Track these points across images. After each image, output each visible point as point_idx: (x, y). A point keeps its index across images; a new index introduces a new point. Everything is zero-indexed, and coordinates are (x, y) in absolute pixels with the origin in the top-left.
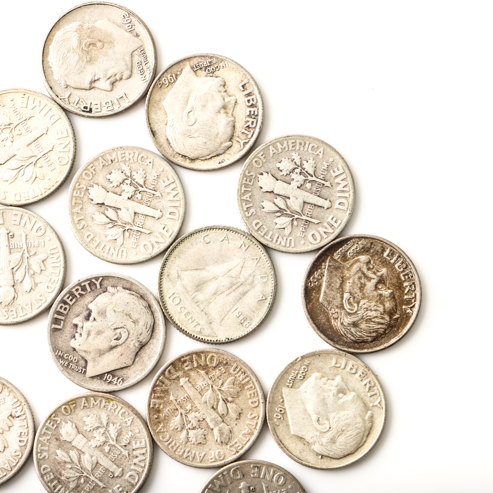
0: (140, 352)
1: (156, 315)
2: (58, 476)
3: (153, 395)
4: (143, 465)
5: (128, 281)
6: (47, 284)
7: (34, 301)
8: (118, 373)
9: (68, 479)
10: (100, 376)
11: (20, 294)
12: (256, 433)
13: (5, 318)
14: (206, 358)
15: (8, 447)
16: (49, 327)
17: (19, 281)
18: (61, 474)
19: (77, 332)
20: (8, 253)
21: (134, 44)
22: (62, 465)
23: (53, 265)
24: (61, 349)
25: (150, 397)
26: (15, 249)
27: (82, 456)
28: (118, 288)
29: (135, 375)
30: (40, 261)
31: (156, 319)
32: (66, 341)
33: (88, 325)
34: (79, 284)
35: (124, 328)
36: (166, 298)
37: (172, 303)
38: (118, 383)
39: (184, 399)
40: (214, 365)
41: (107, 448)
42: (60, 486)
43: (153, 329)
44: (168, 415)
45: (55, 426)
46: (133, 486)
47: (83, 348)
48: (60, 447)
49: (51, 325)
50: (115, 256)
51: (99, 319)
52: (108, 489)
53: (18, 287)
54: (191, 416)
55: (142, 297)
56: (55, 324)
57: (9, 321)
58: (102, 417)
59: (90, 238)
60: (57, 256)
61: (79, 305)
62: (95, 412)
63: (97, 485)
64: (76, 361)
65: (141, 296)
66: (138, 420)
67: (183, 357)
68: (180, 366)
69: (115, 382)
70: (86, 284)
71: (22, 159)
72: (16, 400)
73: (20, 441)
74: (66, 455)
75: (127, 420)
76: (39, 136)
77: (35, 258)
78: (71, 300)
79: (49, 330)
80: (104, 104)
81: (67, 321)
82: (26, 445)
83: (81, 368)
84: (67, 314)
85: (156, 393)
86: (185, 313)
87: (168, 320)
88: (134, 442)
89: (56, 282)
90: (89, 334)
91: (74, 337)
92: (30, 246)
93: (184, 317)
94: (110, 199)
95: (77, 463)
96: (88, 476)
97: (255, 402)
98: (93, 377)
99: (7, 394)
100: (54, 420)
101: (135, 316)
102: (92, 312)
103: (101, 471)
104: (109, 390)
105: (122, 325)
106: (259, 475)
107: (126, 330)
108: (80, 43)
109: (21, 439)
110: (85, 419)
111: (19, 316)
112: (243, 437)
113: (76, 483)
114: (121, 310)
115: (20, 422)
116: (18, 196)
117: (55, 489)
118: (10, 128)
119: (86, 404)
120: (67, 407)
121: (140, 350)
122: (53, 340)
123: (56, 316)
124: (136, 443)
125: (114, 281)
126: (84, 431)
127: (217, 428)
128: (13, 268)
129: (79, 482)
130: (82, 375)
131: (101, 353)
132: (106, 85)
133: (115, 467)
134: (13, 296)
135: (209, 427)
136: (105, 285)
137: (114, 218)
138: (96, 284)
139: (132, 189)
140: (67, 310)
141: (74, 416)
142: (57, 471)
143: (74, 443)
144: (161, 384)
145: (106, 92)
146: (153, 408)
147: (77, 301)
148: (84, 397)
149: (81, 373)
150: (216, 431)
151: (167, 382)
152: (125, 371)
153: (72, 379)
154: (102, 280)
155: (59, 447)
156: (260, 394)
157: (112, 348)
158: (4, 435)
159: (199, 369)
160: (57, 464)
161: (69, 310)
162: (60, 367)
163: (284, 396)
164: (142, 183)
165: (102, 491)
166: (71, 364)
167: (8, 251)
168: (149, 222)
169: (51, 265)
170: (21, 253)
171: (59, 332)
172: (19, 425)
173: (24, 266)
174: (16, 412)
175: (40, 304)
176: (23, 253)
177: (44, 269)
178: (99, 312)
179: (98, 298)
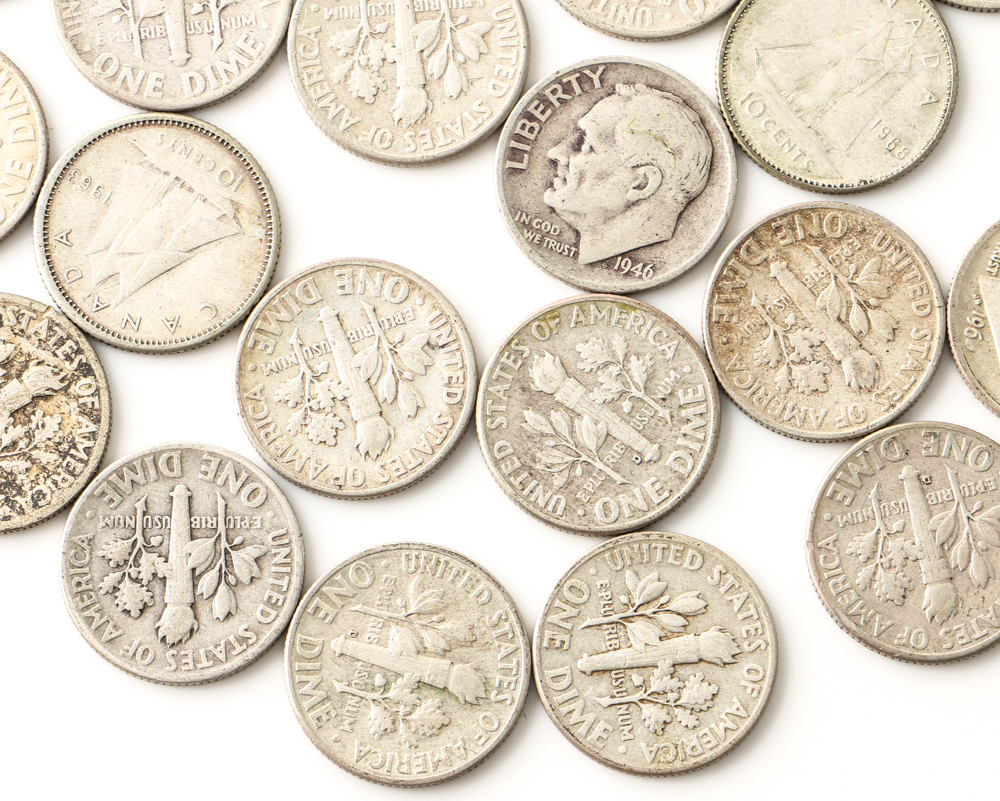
0: (686, 213)
1: (716, 138)
2: (529, 463)
3: (717, 296)
4: (701, 436)
5: (656, 72)
6: (493, 81)
7: (466, 114)
8: (642, 255)
9: (548, 467)
10: (608, 262)
11: (437, 103)
12: (929, 367)
13: (408, 149)
14: (821, 220)
15: (425, 407)
16: (501, 165)
17: (436, 77)
18: (534, 460)
19: (557, 176)
20: (411, 21)
22: (537, 440)
23: (504, 43)
24: (525, 210)
25: (711, 301)
26: (425, 14)
27: (576, 421)
28: (637, 86)
29: (677, 258)
30: (477, 36)
31: (717, 146)
32: (535, 194)
33: (578, 160)
34: (558, 80)
35: (652, 164)
36: (736, 104)
37: (748, 113)
38: (644, 274)
39: (779, 304)
40: (839, 234)
41: (626, 406)
42: (534, 482)
43: (711, 166)
44: (747, 336)
45: (520, 362)
46: (682, 479)
47: (569, 206)
48: (531, 405)
49: (505, 161)
50: (628, 22)
51: (600, 148)
52: (631, 487)
53: (433, 88)
54: (795, 338)
55: (686, 103)
56: (511, 159)
57: (419, 156)
58: (614, 342)
60: (512, 24)
61: (559, 121)
62: (600, 333)
63: (609, 479)
64: (557, 233)
65: (684, 101)
66: (689, 347)
67: (774, 220)
68: (769, 238)
69: (638, 273)
70: (573, 78)
72: (438, 312)
73: (448, 395)
74: (543, 420)
75: (665, 347)
77: (467, 29)
78: (543, 112)
79: (500, 173)
81: (536, 153)
82: (460, 403)
83: (567, 246)
84: (536, 139)
85: (722, 293)
86: (775, 132)
87: (740, 148)
88: (680, 392)
89: (510, 76)
90: (581, 179)
91: (551, 185)
92: (455, 6)
93: (774, 140)
95: (567, 435)
96: (590, 461)
97: (925, 306)
98: (592, 265)
99: (419, 301)
100: (517, 351)
101: (674, 141)
102: (585, 135)
103: (616, 451)
104: (627, 289)
105: (647, 159)
106: (939, 450)
107: (656, 169)
109: (451, 390)
110: (580, 347)
111: (438, 144)
112: (902, 377)
113: (567, 475)
114: (644, 128)
115: (447, 356)
117: (523, 489)
119: (582, 318)
120: (543, 324)
121: (686, 208)
122: (509, 192)
123: (514, 144)
124: (685, 393)
125: (629, 73)
126: (579, 372)
127: (849, 359)
128: (422, 51)
129: (572, 474)
130: (571, 261)
131: (608, 217)
133: (644, 441)
134: (424, 106)
135: (832, 358)
136: (611, 82)
138: (591, 79)
140: (536, 132)
141: (556, 342)
142: (526, 453)
143: (558, 397)
144: (732, 275)
146: (718, 322)
147: (554, 113)
148: (576, 303)
149: (568, 255)
150: (846, 366)
151: (743, 269)
152: (657, 251)
153: (550, 268)
154: (604, 71)
155: (529, 405)
156: (934, 291)
157: (631, 205)
158: (416, 383)
159: (808, 242)
160: (525, 438)
161: (539, 132)
162: (526, 244)
163: (982, 292)
165: (618, 490)
166: (547, 239)
167: (411, 16)
169: (501, 43)
170: (438, 20)
171: (520, 177)
172: (445, 363)
173: (445, 47)
174: (439, 336)
175: (480, 121)
176: (442, 21)
177: (485, 51)
178: (601, 135)
179: (596, 106)
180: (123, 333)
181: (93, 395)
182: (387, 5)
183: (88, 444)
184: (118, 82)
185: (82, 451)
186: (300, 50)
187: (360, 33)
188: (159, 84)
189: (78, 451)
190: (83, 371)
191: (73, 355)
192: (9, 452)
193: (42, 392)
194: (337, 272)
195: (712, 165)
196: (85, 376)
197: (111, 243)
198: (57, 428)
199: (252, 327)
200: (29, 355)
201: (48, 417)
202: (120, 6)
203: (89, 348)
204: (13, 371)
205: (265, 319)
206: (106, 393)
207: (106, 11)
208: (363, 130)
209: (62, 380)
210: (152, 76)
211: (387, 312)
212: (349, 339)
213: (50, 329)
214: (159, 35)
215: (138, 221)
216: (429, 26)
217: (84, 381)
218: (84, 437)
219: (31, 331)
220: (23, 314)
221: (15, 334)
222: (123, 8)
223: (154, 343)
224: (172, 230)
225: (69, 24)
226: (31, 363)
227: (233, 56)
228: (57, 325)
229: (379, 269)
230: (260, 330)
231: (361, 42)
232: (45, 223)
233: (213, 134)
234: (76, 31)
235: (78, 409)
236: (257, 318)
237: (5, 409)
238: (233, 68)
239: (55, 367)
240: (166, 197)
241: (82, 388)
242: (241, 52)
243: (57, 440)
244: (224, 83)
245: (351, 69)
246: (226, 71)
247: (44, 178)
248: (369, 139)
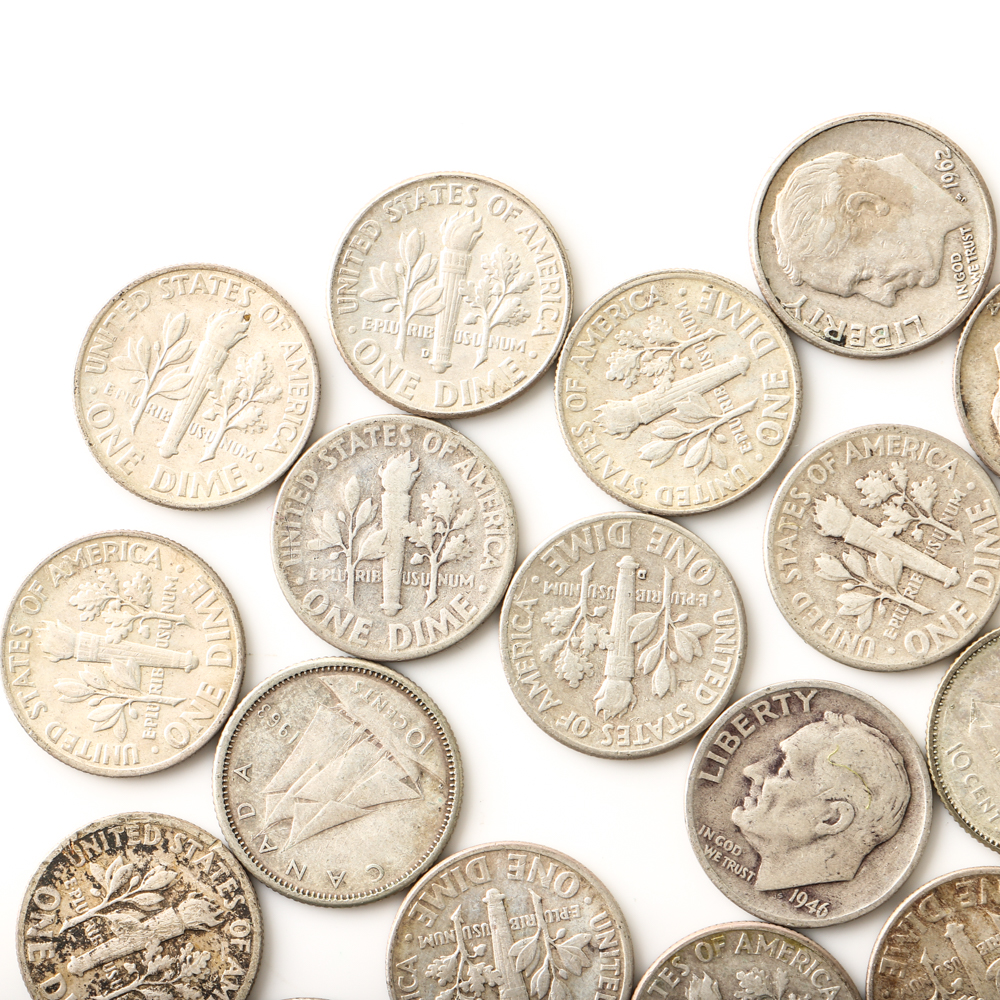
1: (916, 784)
3: (887, 947)
5: (868, 706)
6: (701, 686)
7: (669, 716)
8: (821, 892)
10: (784, 893)
11: (643, 699)
13: (603, 742)
16: (694, 774)
17: (645, 672)
19: (748, 795)
20: (630, 610)
21: (954, 213)
23: (721, 649)
24: (711, 825)
25: (880, 952)
26: (645, 605)
28: (845, 716)
29: (855, 903)
30: (694, 637)
31: (915, 793)
32: (723, 810)
33: (772, 782)
34: (767, 697)
35: (846, 800)
36: (943, 753)
37: (953, 765)
38: (818, 912)
39: (949, 967)
43: (906, 813)
44: (910, 993)
45: (677, 980)
47: (756, 828)
49: (698, 772)
50: (849, 649)
51: (798, 775)
53: (640, 683)
55: (893, 743)
56: (705, 771)
57: (613, 750)
58: (776, 976)
59: (803, 605)
60: (731, 630)
61: (761, 739)
62: (763, 964)
64: (738, 854)
65: (891, 741)
66: (849, 994)
67: (959, 880)
68: (950, 897)
69: (812, 910)
70: (782, 698)
71: (687, 420)
72: (602, 914)
75: (825, 990)
76: (728, 377)
77: (685, 628)
78: (746, 727)
79: (692, 782)
80: (872, 331)
81: (732, 768)
83: (746, 869)
84: (734, 754)
85: (893, 945)
86: (976, 789)
87: (939, 797)
89: (720, 685)
90: (772, 803)
91: (741, 803)
92: (676, 602)
93: (974, 798)
94: (857, 530)
98: (767, 893)
99: (587, 899)
100: (676, 968)
101: (874, 779)
102: (785, 758)
104: (798, 925)
105: (842, 794)
107: (849, 806)
108: (842, 197)
110: (740, 974)
111: (635, 742)
114: (845, 763)
115: (606, 960)
116: (667, 495)
118: (671, 351)
119: (747, 946)
120: (707, 945)
121: (872, 851)
122: (698, 803)
123: (711, 755)
125: (839, 702)
128: (636, 643)
130: (747, 885)
131: (793, 845)
132: (884, 292)
134: (627, 700)
136: (821, 707)
137: (860, 571)
138: (801, 702)
139: (905, 516)
140: (735, 746)
141: (717, 966)
144: (906, 927)
145: (879, 308)
146: (883, 974)
147: (757, 730)
148: (745, 930)
149: (745, 879)
151: (918, 924)
152: (835, 890)
153: (725, 889)
154: (815, 695)
157: (816, 838)
158: (569, 982)
159: (989, 908)
161: (739, 747)
162: (704, 861)
164: (927, 506)
166: (727, 859)
167: (630, 604)
168: (931, 591)
169: (716, 649)
170: (658, 614)
171: (711, 789)
172: (602, 967)
173: (660, 642)
174: (601, 939)
175: (681, 725)
176: (662, 615)
177: (700, 654)
178: (801, 761)
179: (801, 730)
180: (287, 879)
181: (245, 938)
182: (609, 589)
183: (232, 987)
184: (324, 622)
185: (225, 993)
186: (513, 620)
187: (577, 613)
188: (366, 631)
189: (221, 992)
190: (240, 912)
191: (233, 894)
192: (152, 980)
193: (196, 926)
194: (510, 855)
195: (907, 811)
196: (241, 918)
197: (289, 786)
198: (204, 965)
199: (415, 898)
200: (189, 886)
201: (198, 952)
202: (340, 543)
203: (250, 890)
204: (171, 900)
205: (430, 890)
206: (259, 939)
207: (324, 547)
208: (562, 714)
209: (217, 918)
210: (360, 621)
211: (553, 905)
212: (510, 925)
213: (214, 863)
214: (373, 580)
215: (320, 768)
216: (647, 618)
217: (238, 922)
218: (230, 980)
219: (195, 861)
220: (190, 844)
221: (179, 862)
222: (342, 546)
223: (315, 896)
224: (354, 783)
225: (285, 553)
226: (190, 894)
227: (444, 614)
228: (222, 860)
229: (553, 860)
230: (423, 902)
231: (576, 622)
232: (227, 754)
233: (411, 692)
234: (292, 561)
235: (228, 950)
236: (422, 889)
237: (156, 936)
238: (442, 627)
239: (213, 903)
240: (353, 748)
241: (236, 929)
242: (453, 612)
243: (203, 977)
244: (431, 641)
245: (561, 648)
246: (435, 629)
247: (234, 707)
248: (566, 725)
